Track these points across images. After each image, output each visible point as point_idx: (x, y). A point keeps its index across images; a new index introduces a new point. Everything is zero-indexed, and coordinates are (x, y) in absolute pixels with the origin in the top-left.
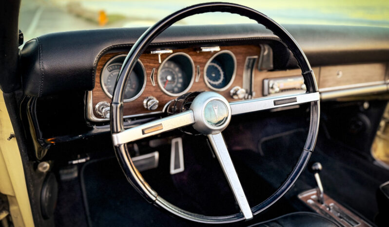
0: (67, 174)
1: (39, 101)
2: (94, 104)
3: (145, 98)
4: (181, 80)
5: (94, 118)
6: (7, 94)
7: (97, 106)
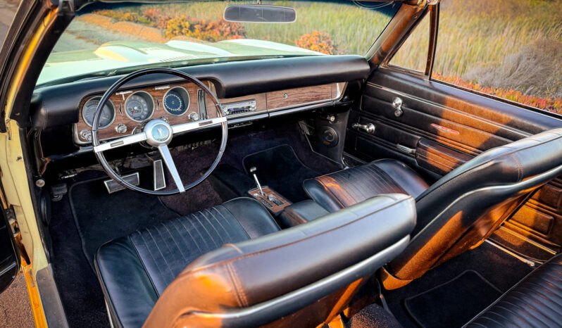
0: (58, 190)
1: (43, 133)
2: (79, 132)
3: (116, 125)
4: (146, 109)
5: (80, 142)
6: (22, 129)
7: (81, 133)
